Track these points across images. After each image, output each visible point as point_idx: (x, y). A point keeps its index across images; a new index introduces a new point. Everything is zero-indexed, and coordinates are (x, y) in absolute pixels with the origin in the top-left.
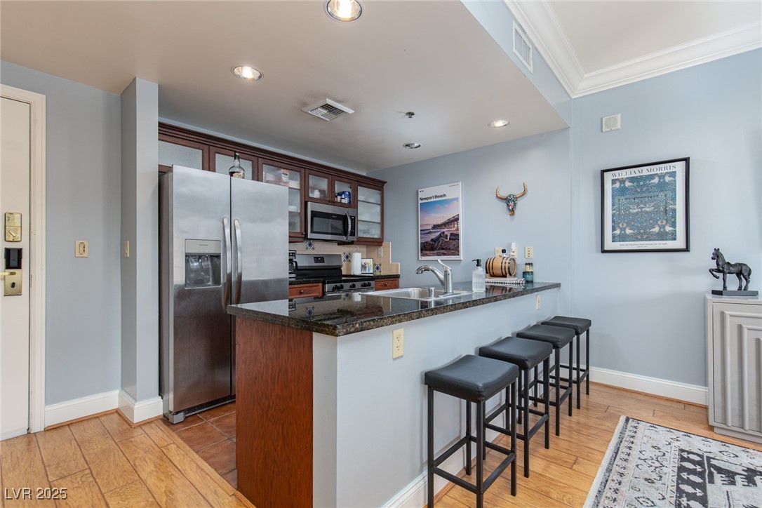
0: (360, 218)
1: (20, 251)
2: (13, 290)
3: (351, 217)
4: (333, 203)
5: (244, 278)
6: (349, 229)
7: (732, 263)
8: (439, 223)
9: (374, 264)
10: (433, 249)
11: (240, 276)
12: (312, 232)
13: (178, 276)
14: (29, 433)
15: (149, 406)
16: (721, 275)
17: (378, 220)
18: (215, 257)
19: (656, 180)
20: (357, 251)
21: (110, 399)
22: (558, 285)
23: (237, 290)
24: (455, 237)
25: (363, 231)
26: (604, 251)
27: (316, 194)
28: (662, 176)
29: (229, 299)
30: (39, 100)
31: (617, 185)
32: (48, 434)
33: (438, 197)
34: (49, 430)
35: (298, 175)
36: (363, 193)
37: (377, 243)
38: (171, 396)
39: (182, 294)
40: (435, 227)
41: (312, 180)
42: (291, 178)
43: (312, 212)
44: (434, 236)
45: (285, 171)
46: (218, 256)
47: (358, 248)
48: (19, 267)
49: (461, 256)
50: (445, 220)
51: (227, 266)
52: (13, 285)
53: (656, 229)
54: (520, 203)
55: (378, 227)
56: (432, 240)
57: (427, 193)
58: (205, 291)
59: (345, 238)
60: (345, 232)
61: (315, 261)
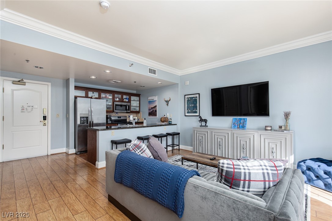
0: (131, 105)
1: (46, 116)
2: (45, 125)
3: (128, 105)
4: (123, 102)
5: (94, 122)
6: (127, 108)
7: (203, 119)
8: (153, 107)
9: (138, 119)
10: (151, 114)
11: (93, 122)
12: (116, 110)
13: (79, 122)
14: (48, 155)
15: (72, 151)
16: (201, 122)
17: (138, 105)
18: (87, 118)
19: (194, 98)
20: (131, 115)
21: (64, 150)
22: (176, 124)
23: (92, 124)
24: (156, 111)
25: (132, 109)
26: (185, 116)
27: (118, 99)
28: (195, 97)
29: (90, 126)
30: (50, 84)
31: (188, 99)
32: (52, 156)
33: (152, 100)
34: (51, 155)
35: (111, 95)
36: (133, 98)
37: (138, 112)
38: (77, 149)
39: (79, 126)
40: (152, 108)
41: (116, 96)
42: (110, 96)
43: (116, 105)
44: (151, 111)
45: (108, 94)
46: (88, 117)
47: (132, 114)
48: (46, 120)
49: (157, 117)
50: (154, 106)
51: (90, 120)
52: (45, 124)
53: (194, 111)
54: (170, 102)
55: (139, 107)
56: (151, 112)
57: (150, 98)
58: (84, 125)
59: (126, 111)
60: (126, 110)
61: (118, 118)
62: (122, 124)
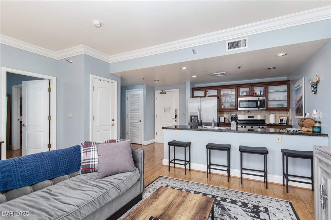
0: (269, 99)
3: (261, 100)
4: (253, 96)
5: (203, 121)
6: (259, 105)
9: (287, 120)
10: (298, 113)
12: (239, 107)
17: (286, 99)
20: (272, 114)
23: (201, 123)
24: (302, 106)
27: (244, 94)
30: (178, 90)
33: (299, 86)
43: (239, 101)
45: (229, 89)
50: (300, 98)
52: (175, 120)
55: (286, 102)
56: (298, 108)
57: (297, 84)
58: (194, 124)
59: (257, 109)
60: (257, 106)
61: (249, 118)
62: (244, 126)
